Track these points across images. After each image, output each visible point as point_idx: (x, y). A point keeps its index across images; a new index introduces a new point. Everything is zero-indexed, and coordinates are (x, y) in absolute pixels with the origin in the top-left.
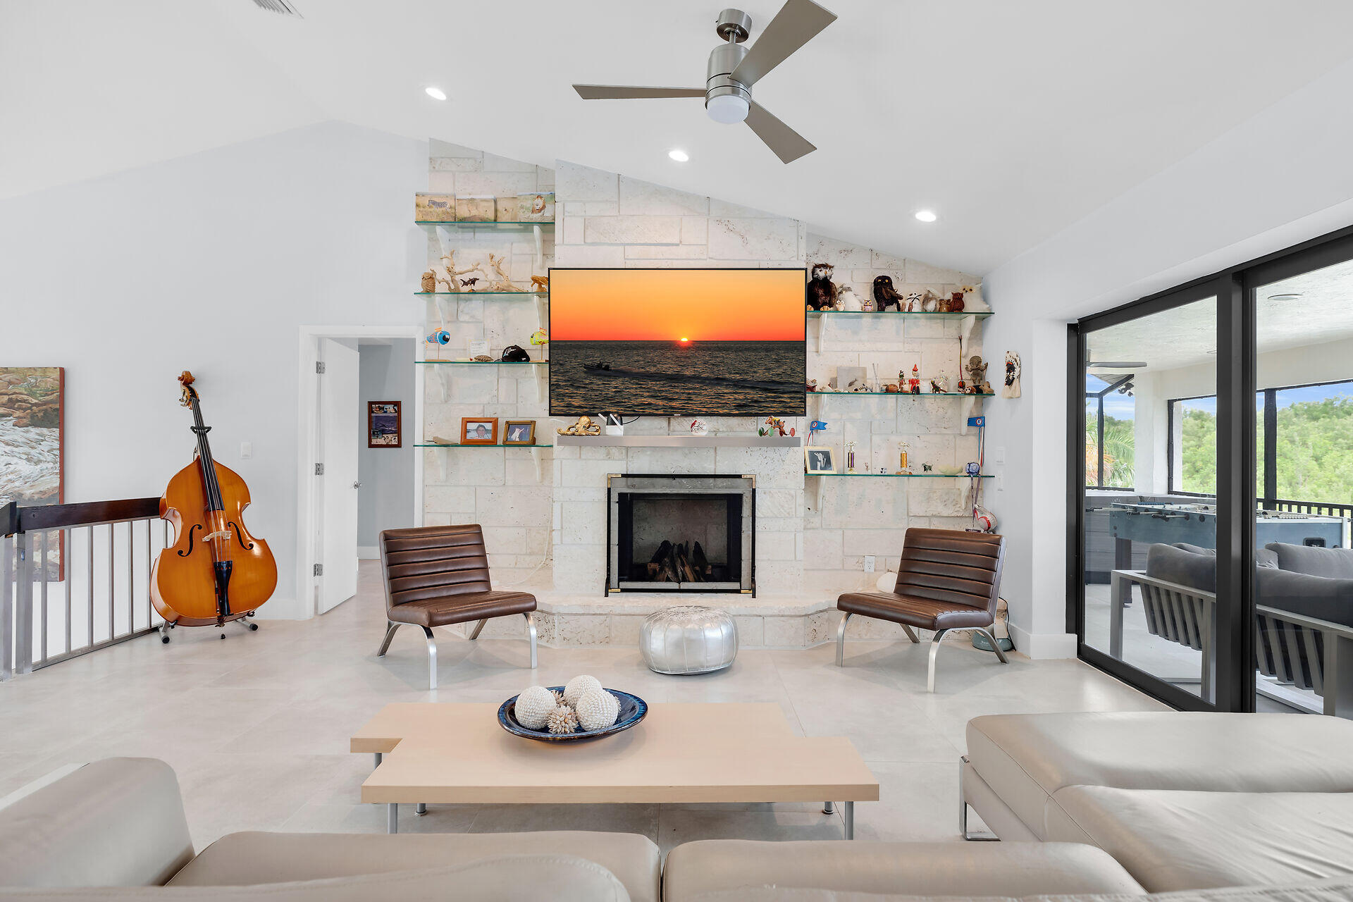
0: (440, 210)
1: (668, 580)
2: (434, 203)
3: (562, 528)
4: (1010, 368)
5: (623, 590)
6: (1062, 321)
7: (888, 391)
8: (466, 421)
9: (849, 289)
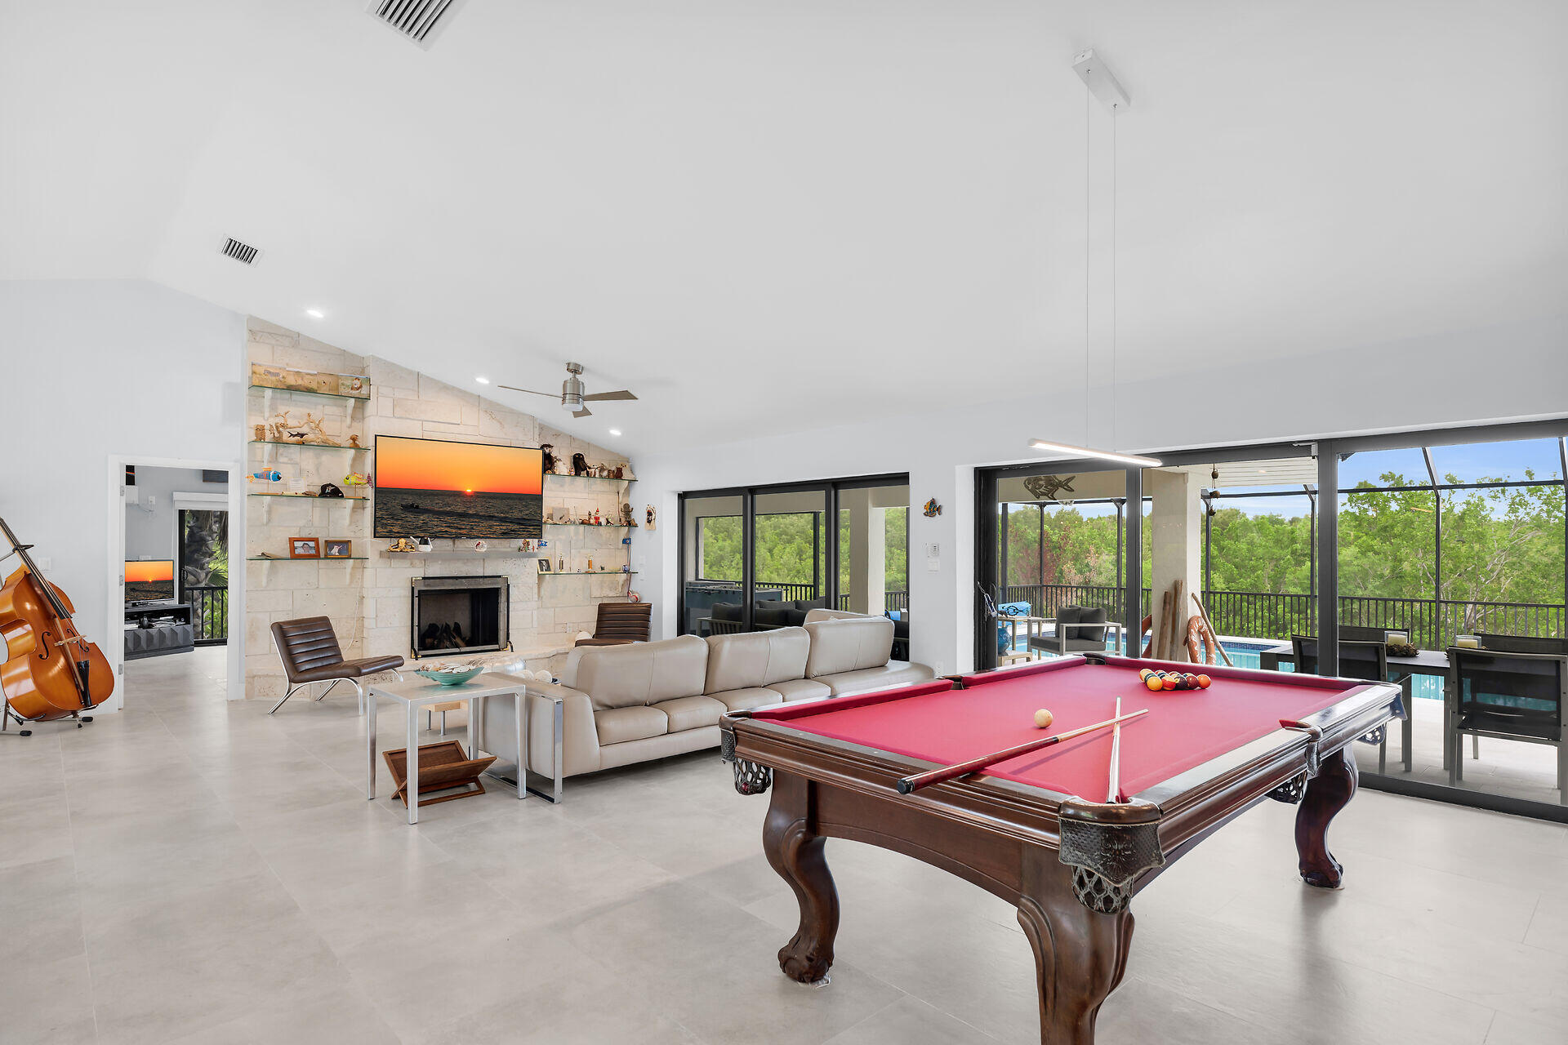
0: (274, 378)
1: (447, 648)
2: (270, 373)
3: (377, 616)
4: (650, 514)
5: (423, 656)
6: (674, 492)
7: (583, 523)
8: (292, 541)
9: (560, 460)
